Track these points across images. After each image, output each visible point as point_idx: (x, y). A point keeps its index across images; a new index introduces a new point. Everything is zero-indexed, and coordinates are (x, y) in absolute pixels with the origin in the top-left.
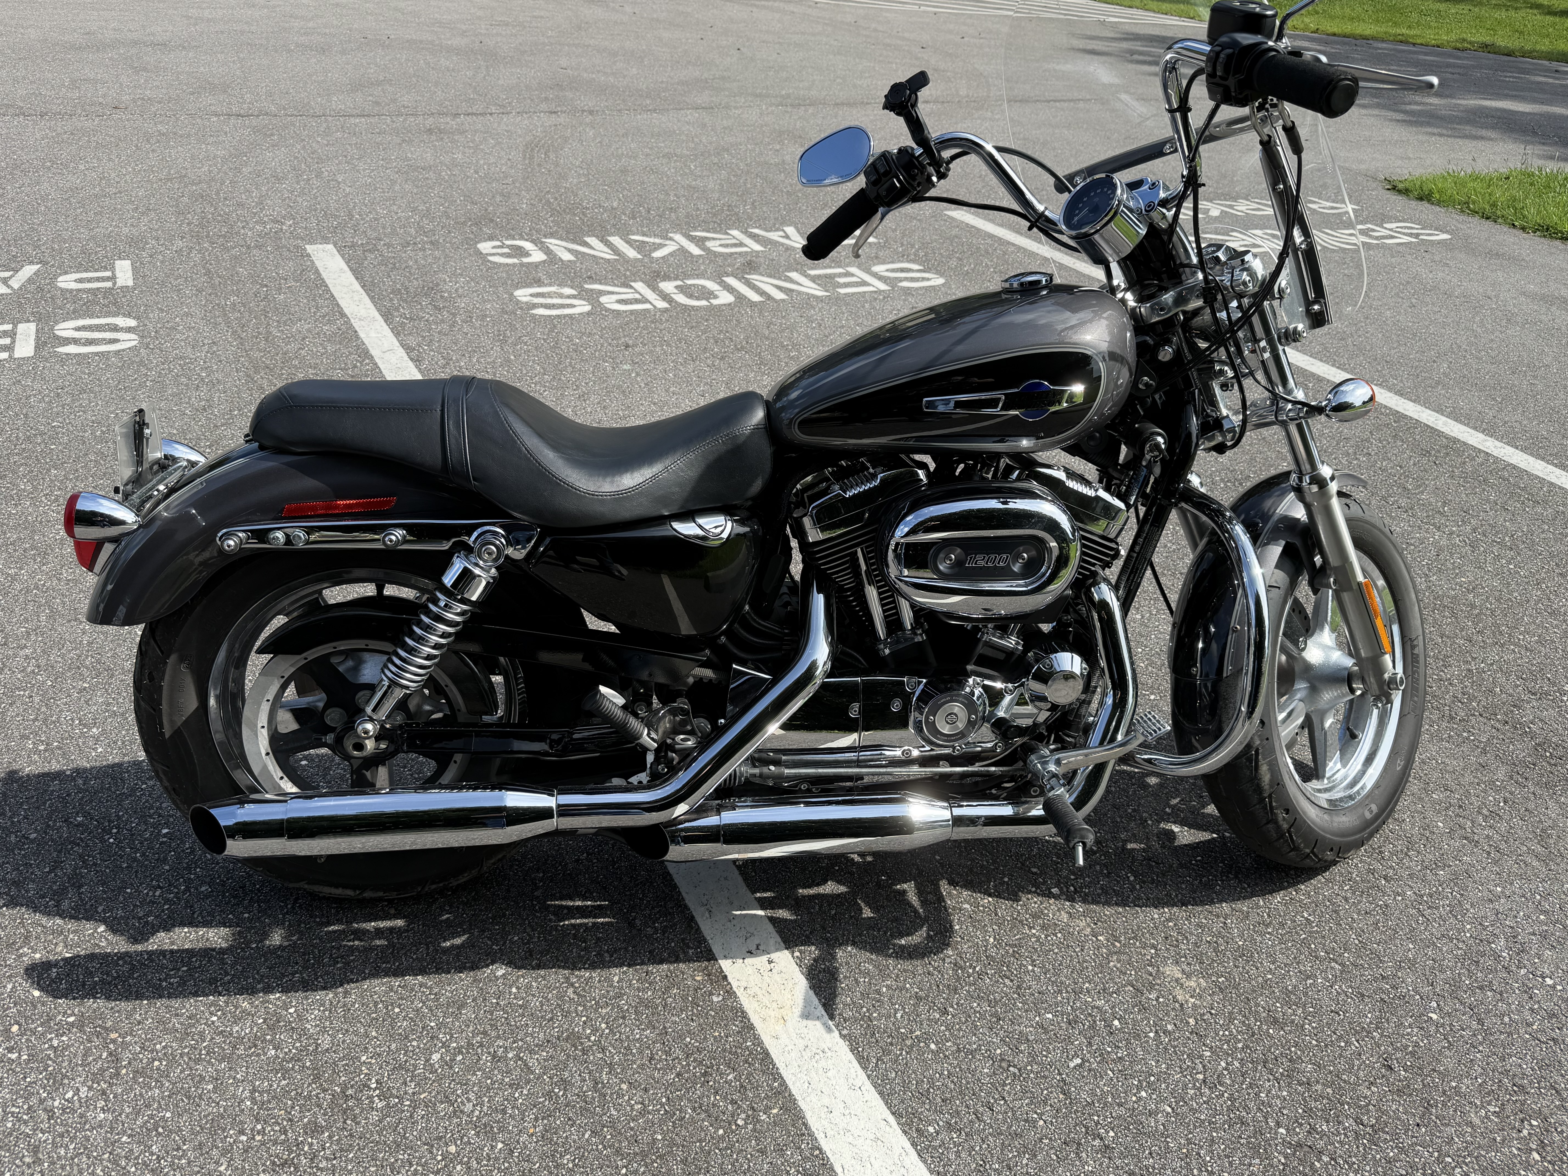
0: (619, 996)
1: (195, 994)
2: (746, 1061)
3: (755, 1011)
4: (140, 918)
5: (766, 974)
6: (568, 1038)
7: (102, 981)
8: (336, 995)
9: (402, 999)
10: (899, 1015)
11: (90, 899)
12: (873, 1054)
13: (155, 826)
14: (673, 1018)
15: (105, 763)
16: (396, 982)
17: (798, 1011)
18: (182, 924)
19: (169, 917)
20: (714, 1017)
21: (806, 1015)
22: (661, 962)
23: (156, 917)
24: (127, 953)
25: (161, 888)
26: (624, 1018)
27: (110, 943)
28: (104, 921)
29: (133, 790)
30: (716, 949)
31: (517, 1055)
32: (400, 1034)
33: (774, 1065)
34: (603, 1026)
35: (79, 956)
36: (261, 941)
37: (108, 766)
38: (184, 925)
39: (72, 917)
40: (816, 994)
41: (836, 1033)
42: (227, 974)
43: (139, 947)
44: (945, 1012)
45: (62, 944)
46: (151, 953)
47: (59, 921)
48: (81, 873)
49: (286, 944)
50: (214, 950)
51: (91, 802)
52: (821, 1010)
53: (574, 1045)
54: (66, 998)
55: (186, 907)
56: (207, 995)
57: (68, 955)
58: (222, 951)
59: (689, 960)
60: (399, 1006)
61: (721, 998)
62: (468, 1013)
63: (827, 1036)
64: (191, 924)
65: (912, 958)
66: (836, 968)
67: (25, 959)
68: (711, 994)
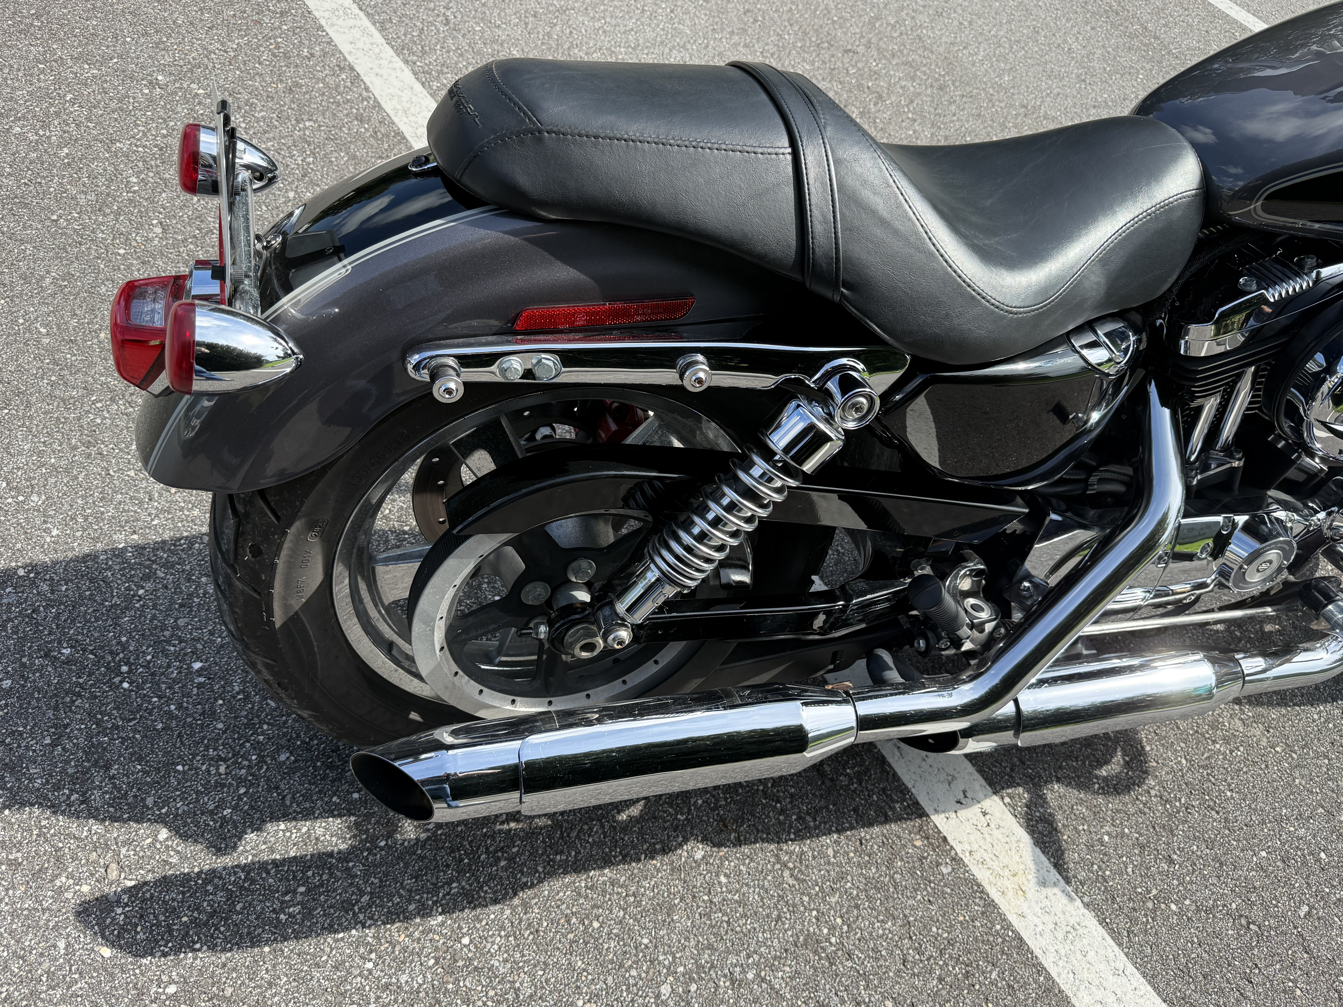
0: (842, 877)
1: (331, 929)
2: (1003, 952)
3: (990, 883)
4: (212, 813)
5: (985, 830)
6: (805, 944)
7: (193, 921)
8: (513, 909)
9: (595, 906)
10: (1130, 870)
11: (130, 786)
12: (1122, 923)
13: (181, 657)
14: (910, 902)
15: (70, 555)
16: (581, 881)
17: (1032, 877)
18: (275, 818)
19: (252, 807)
20: (951, 895)
21: (1043, 883)
22: (871, 824)
23: (235, 808)
24: (213, 871)
25: (225, 760)
26: (857, 907)
27: (183, 858)
28: (162, 820)
29: (129, 599)
30: (924, 801)
31: (758, 975)
32: (612, 962)
33: (1032, 953)
34: (839, 921)
35: (146, 883)
36: (390, 836)
37: (76, 560)
38: (278, 819)
39: (114, 819)
40: (1043, 852)
41: (1078, 903)
42: (362, 893)
43: (228, 860)
44: (1171, 862)
45: (114, 866)
46: (246, 869)
47: (97, 827)
48: (100, 743)
49: (423, 836)
50: (331, 855)
51: (73, 621)
52: (1054, 875)
53: (816, 953)
54: (152, 955)
55: (269, 790)
56: (347, 929)
57: (130, 884)
58: (343, 857)
59: (899, 819)
60: (597, 917)
61: (950, 869)
62: (681, 920)
63: (1070, 907)
64: (285, 816)
65: (1119, 794)
66: (1050, 814)
67: (69, 895)
68: (938, 865)
